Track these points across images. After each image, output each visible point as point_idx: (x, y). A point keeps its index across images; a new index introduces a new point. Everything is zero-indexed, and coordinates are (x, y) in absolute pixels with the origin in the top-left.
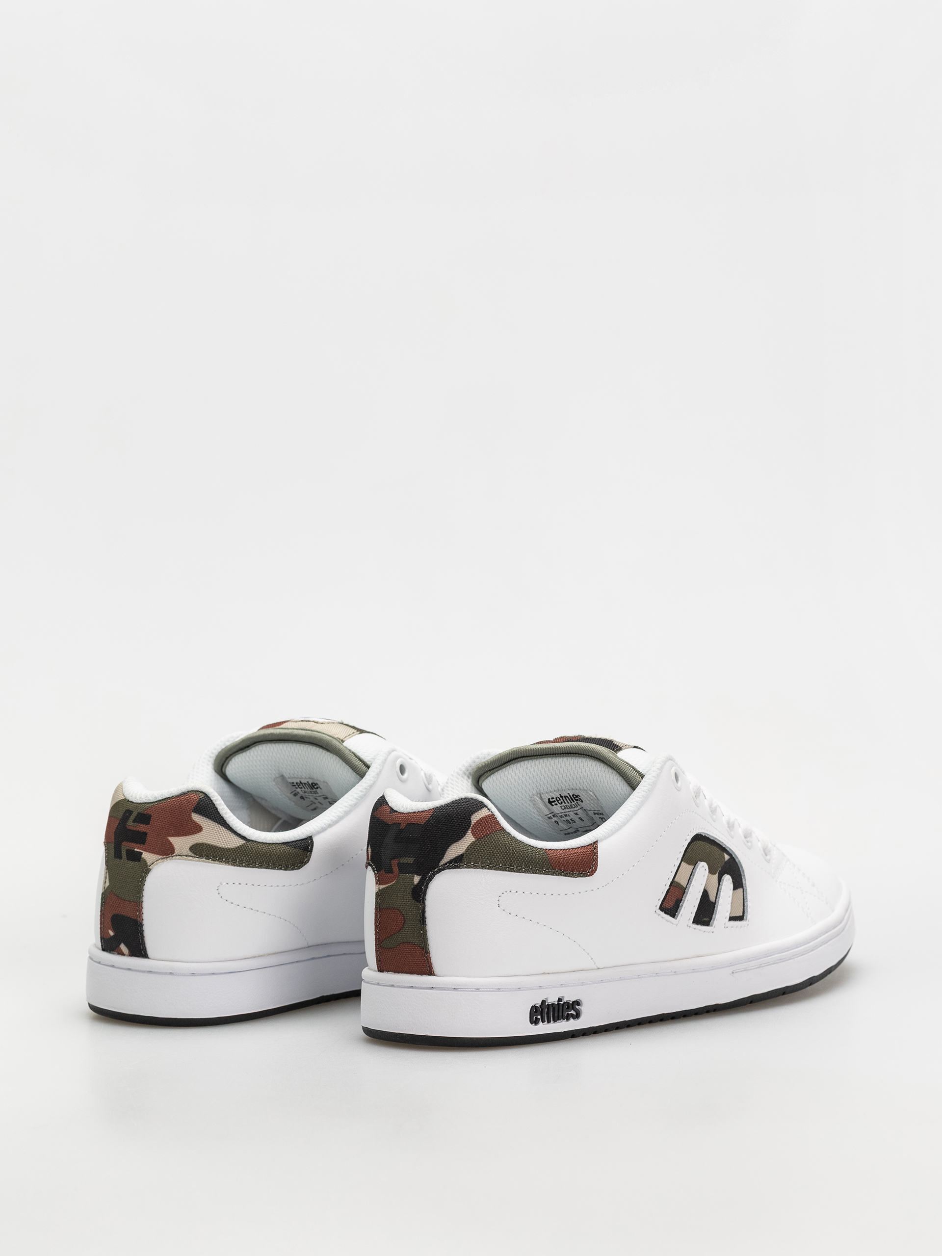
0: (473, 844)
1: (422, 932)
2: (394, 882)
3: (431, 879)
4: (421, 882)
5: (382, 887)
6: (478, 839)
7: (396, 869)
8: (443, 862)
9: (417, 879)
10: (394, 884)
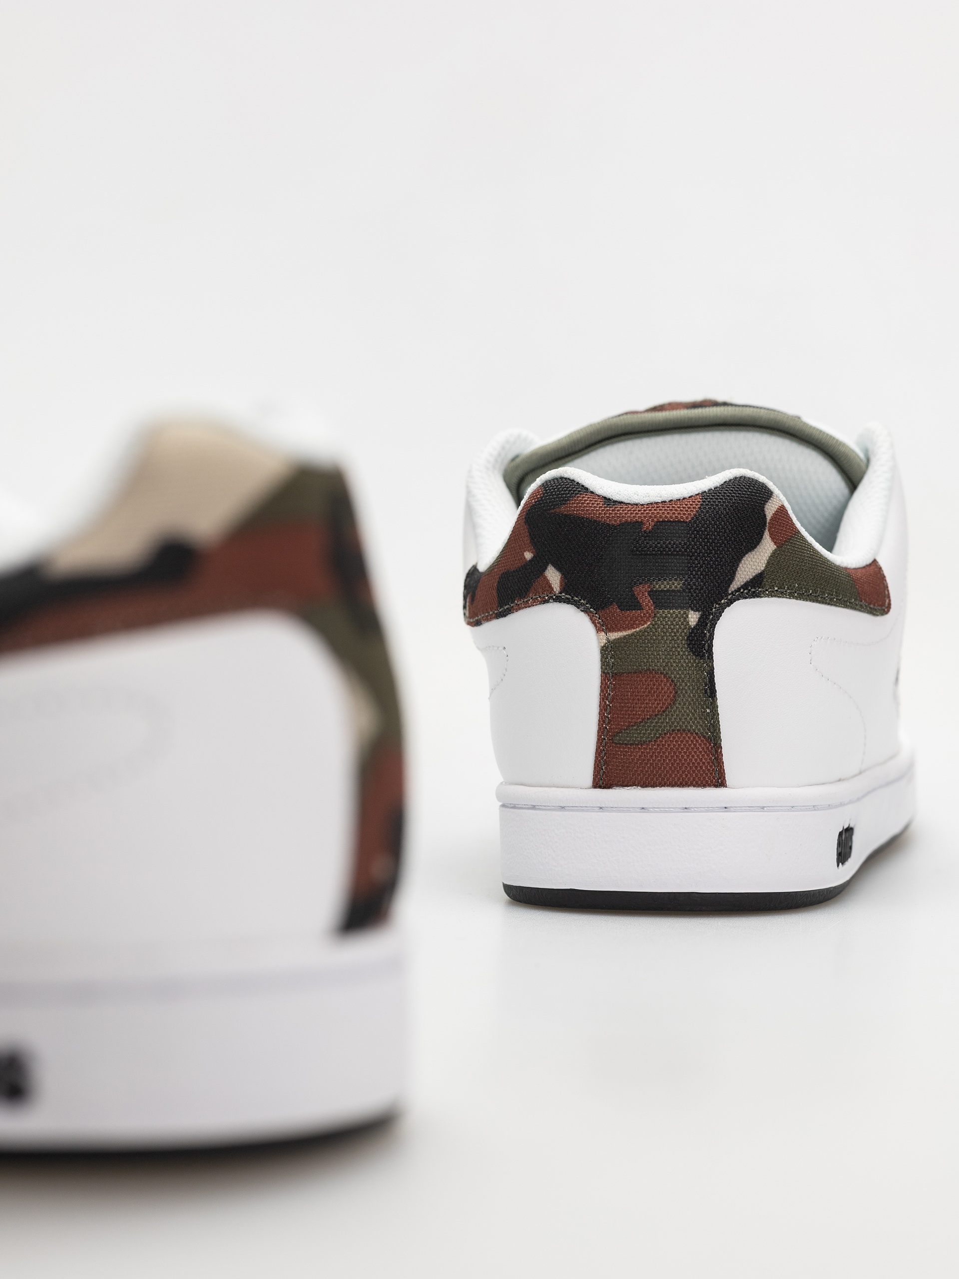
0: (774, 555)
1: (708, 711)
2: (646, 626)
3: (718, 617)
4: (702, 622)
5: (614, 636)
6: (779, 545)
7: (646, 601)
8: (734, 586)
9: (693, 618)
10: (645, 629)
